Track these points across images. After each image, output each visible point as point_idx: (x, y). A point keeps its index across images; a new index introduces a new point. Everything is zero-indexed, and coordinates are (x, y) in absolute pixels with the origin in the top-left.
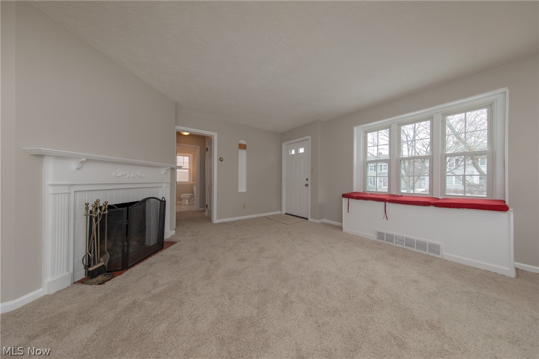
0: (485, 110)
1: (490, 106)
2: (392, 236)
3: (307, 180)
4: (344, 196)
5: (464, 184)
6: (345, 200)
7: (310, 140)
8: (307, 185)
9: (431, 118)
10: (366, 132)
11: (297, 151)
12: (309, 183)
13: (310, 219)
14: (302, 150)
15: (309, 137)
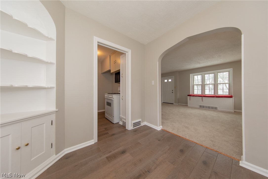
0: (228, 72)
1: (229, 72)
2: (204, 106)
3: (173, 90)
4: (188, 95)
5: (223, 92)
6: (189, 97)
7: (174, 77)
8: (172, 92)
9: (214, 73)
10: (194, 76)
11: (168, 81)
12: (174, 91)
13: (174, 104)
14: (170, 80)
15: (174, 76)
